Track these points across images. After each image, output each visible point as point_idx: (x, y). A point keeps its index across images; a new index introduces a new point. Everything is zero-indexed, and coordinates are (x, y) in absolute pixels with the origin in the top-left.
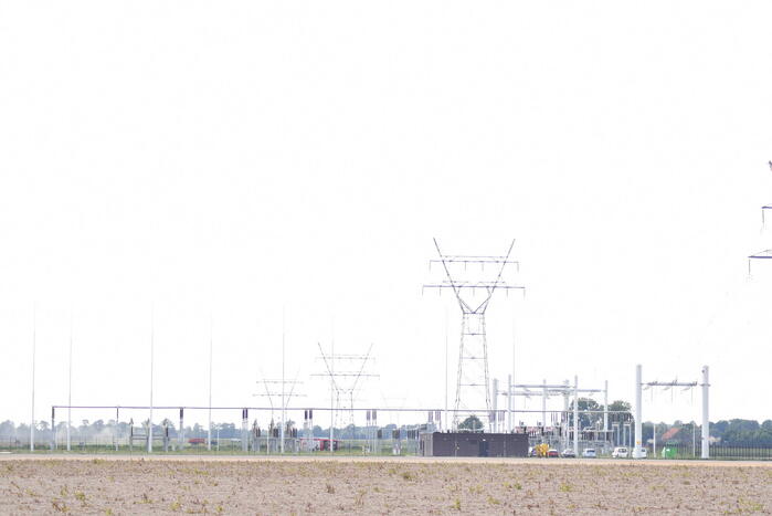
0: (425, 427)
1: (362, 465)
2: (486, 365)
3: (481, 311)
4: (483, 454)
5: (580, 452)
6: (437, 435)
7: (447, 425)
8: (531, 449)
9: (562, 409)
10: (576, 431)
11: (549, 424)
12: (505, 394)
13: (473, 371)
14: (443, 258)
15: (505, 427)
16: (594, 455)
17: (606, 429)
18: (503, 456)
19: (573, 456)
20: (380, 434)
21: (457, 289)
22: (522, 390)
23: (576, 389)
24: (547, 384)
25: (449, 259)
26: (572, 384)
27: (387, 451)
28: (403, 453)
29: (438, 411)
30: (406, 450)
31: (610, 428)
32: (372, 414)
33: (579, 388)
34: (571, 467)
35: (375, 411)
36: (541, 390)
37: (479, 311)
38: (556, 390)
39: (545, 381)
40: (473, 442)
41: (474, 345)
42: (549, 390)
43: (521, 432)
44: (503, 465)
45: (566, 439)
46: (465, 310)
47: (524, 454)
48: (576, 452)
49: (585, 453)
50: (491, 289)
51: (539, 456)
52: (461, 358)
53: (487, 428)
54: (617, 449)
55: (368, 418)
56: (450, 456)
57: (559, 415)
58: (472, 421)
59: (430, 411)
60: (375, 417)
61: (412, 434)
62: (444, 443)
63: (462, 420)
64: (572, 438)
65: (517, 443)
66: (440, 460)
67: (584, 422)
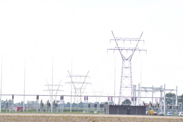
0: (106, 103)
2: (132, 79)
3: (130, 59)
4: (128, 113)
5: (166, 113)
6: (111, 106)
8: (147, 112)
9: (160, 97)
10: (164, 105)
11: (154, 102)
12: (138, 91)
13: (127, 82)
14: (115, 39)
16: (171, 115)
17: (176, 105)
18: (136, 114)
19: (163, 115)
20: (89, 105)
21: (120, 50)
22: (144, 89)
23: (165, 89)
24: (154, 87)
25: (117, 39)
26: (163, 87)
27: (92, 112)
28: (98, 112)
29: (112, 97)
30: (100, 112)
31: (178, 104)
32: (86, 98)
33: (166, 89)
34: (161, 119)
35: (87, 97)
36: (151, 89)
37: (129, 59)
38: (157, 89)
39: (153, 86)
40: (124, 109)
41: (126, 72)
42: (154, 90)
43: (143, 105)
44: (134, 118)
45: (161, 108)
46: (124, 59)
47: (144, 114)
48: (164, 113)
49: (168, 114)
50: (133, 51)
51: (150, 115)
52: (122, 77)
54: (180, 113)
55: (85, 99)
56: (116, 114)
57: (158, 99)
59: (109, 97)
60: (87, 99)
61: (102, 106)
62: (113, 109)
64: (163, 108)
65: (142, 110)
66: (111, 116)
67: (168, 102)
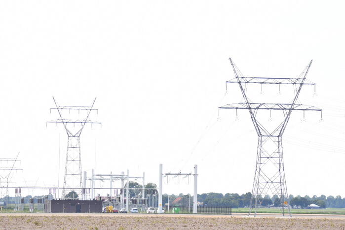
0: (47, 197)
1: (12, 217)
2: (80, 164)
3: (78, 136)
4: (78, 211)
5: (130, 210)
6: (54, 202)
7: (59, 196)
8: (103, 209)
9: (121, 187)
10: (127, 199)
11: (113, 195)
12: (90, 179)
13: (74, 167)
14: (58, 107)
15: (89, 197)
16: (137, 211)
17: (143, 198)
18: (89, 212)
19: (126, 212)
20: (23, 201)
21: (65, 124)
22: (99, 177)
23: (128, 177)
24: (113, 174)
25: (61, 108)
26: (126, 174)
27: (26, 210)
28: (35, 211)
29: (54, 189)
30: (37, 209)
31: (145, 197)
32: (18, 190)
33: (129, 176)
34: (125, 218)
35: (20, 188)
36: (110, 177)
37: (77, 136)
38: (117, 177)
39: (111, 172)
40: (72, 205)
41: (74, 153)
42: (113, 177)
43: (99, 199)
44: (88, 217)
45: (122, 203)
46: (69, 135)
47: (100, 211)
48: (127, 210)
49: (132, 211)
50: (83, 124)
51: (108, 212)
52: (67, 160)
53: (80, 198)
54: (149, 208)
55: (16, 192)
56: (61, 212)
57: (119, 191)
58: (73, 193)
59: (50, 189)
60: (20, 192)
61: (40, 200)
62: (57, 205)
63: (67, 193)
64: (125, 202)
65: (96, 205)
66: (55, 214)
67: (132, 194)
